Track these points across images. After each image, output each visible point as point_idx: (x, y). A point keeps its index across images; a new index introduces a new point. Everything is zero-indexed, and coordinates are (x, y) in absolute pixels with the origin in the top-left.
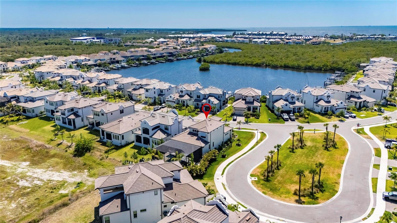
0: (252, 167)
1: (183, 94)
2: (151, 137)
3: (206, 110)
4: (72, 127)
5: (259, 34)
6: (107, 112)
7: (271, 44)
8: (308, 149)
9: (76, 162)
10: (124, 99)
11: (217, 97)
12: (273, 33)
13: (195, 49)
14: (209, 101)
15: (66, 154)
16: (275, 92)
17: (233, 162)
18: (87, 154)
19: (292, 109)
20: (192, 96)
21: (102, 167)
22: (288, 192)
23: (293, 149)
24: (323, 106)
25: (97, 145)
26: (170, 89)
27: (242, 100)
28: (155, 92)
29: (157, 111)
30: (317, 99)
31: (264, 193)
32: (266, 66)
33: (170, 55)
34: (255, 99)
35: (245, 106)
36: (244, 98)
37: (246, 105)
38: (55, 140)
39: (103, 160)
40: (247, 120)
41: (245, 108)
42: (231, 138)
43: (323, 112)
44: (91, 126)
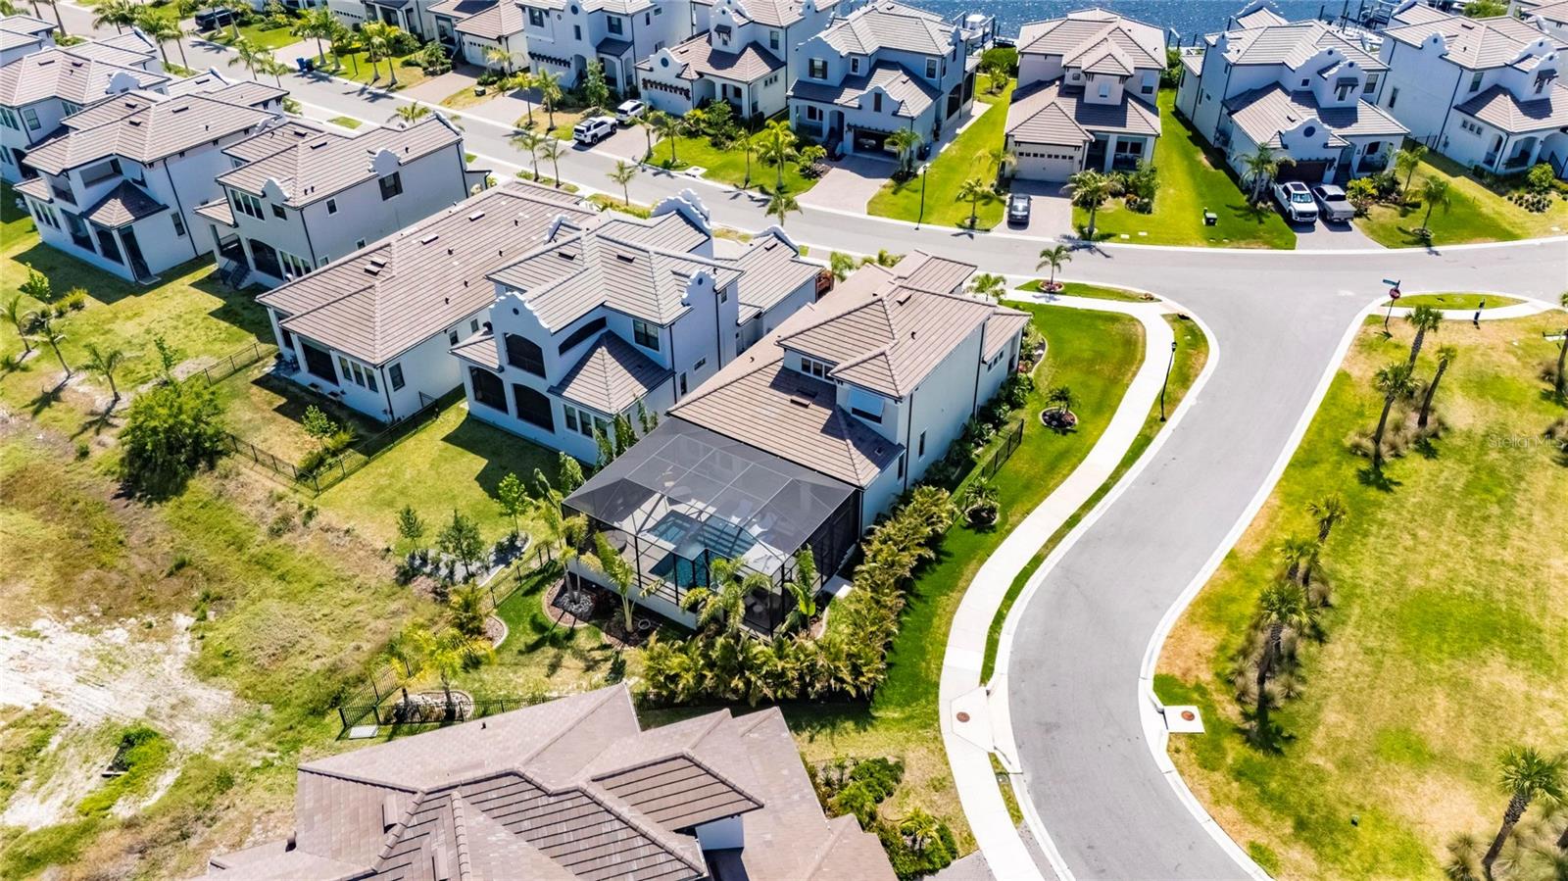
0: (1160, 609)
1: (733, 47)
2: (556, 391)
3: (858, 147)
4: (125, 270)
6: (301, 200)
8: (1461, 456)
9: (134, 540)
10: (420, 56)
11: (921, 70)
14: (878, 97)
15: (86, 472)
16: (1243, 45)
17: (1037, 561)
18: (201, 485)
19: (1336, 154)
20: (780, 54)
21: (278, 588)
22: (1411, 855)
23: (1377, 459)
24: (1508, 134)
25: (256, 409)
26: (658, 11)
27: (1060, 94)
28: (577, 28)
29: (592, 150)
30: (1475, 86)
31: (1257, 853)
34: (1137, 91)
35: (1077, 135)
36: (1068, 80)
37: (1084, 127)
38: (25, 369)
39: (286, 538)
40: (1086, 221)
41: (1077, 147)
42: (1013, 380)
43: (1499, 166)
44: (242, 270)
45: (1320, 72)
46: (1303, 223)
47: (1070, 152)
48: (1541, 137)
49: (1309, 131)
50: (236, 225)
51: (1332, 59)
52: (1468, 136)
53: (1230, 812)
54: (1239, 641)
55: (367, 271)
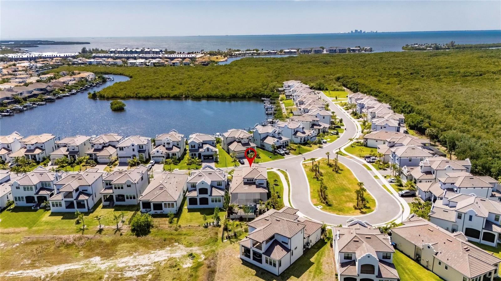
0: (308, 199)
1: (171, 146)
2: (211, 195)
3: (206, 158)
4: (87, 210)
5: (127, 51)
7: (155, 66)
8: (326, 175)
9: (150, 240)
11: (211, 144)
12: (145, 51)
13: (70, 81)
14: (207, 149)
15: (125, 237)
17: (289, 199)
18: (153, 230)
19: (282, 144)
20: (179, 146)
21: (187, 236)
22: (350, 209)
23: (317, 178)
24: (302, 137)
27: (237, 143)
28: (134, 149)
30: (294, 131)
31: (337, 214)
32: (187, 97)
33: (43, 92)
34: (250, 140)
35: (244, 148)
36: (238, 140)
39: (179, 230)
43: (303, 142)
44: (112, 203)
45: (274, 133)
46: (283, 155)
47: (243, 151)
48: (306, 137)
49: (278, 141)
50: (113, 193)
51: (275, 130)
52: (296, 139)
53: (332, 212)
54: (319, 199)
55: (159, 189)
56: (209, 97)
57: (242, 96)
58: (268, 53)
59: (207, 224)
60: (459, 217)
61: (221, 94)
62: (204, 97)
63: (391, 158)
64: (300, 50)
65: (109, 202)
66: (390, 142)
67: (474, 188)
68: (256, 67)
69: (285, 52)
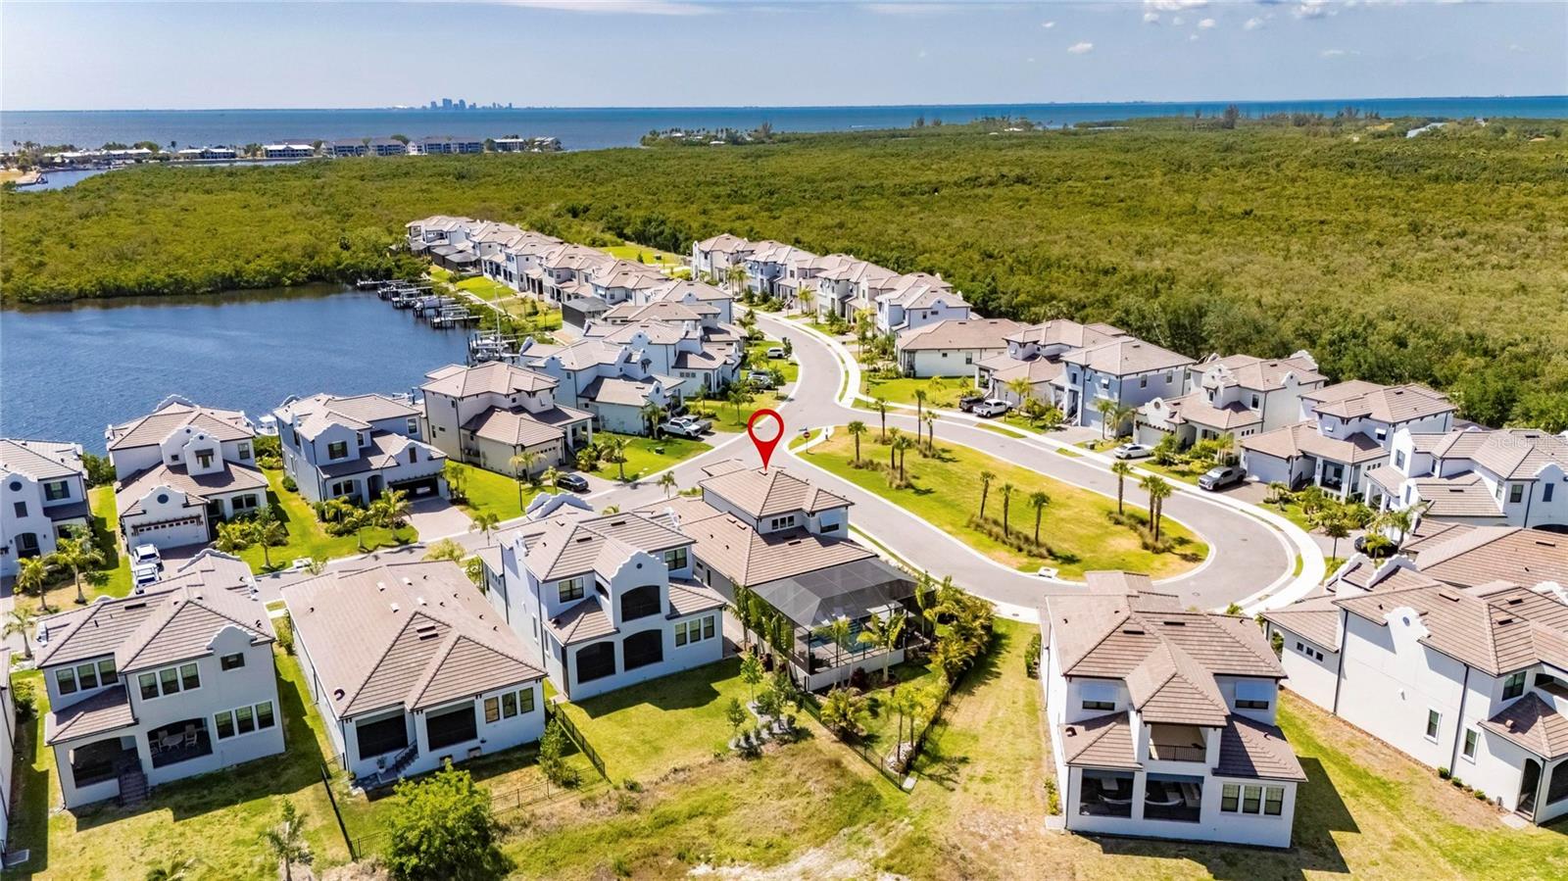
0: (974, 556)
2: (673, 615)
6: (269, 633)
14: (412, 451)
24: (714, 370)
27: (509, 414)
28: (21, 504)
30: (677, 352)
36: (509, 404)
37: (551, 426)
41: (557, 439)
43: (714, 388)
44: (132, 779)
45: (628, 361)
46: (698, 438)
47: (554, 444)
48: (719, 369)
50: (136, 722)
54: (1009, 547)
55: (422, 638)
56: (110, 296)
57: (264, 279)
58: (202, 155)
59: (747, 738)
60: (1515, 497)
61: (170, 276)
62: (86, 296)
63: (1068, 386)
64: (323, 146)
65: (115, 782)
66: (1023, 345)
67: (1422, 418)
68: (208, 192)
69: (271, 154)
